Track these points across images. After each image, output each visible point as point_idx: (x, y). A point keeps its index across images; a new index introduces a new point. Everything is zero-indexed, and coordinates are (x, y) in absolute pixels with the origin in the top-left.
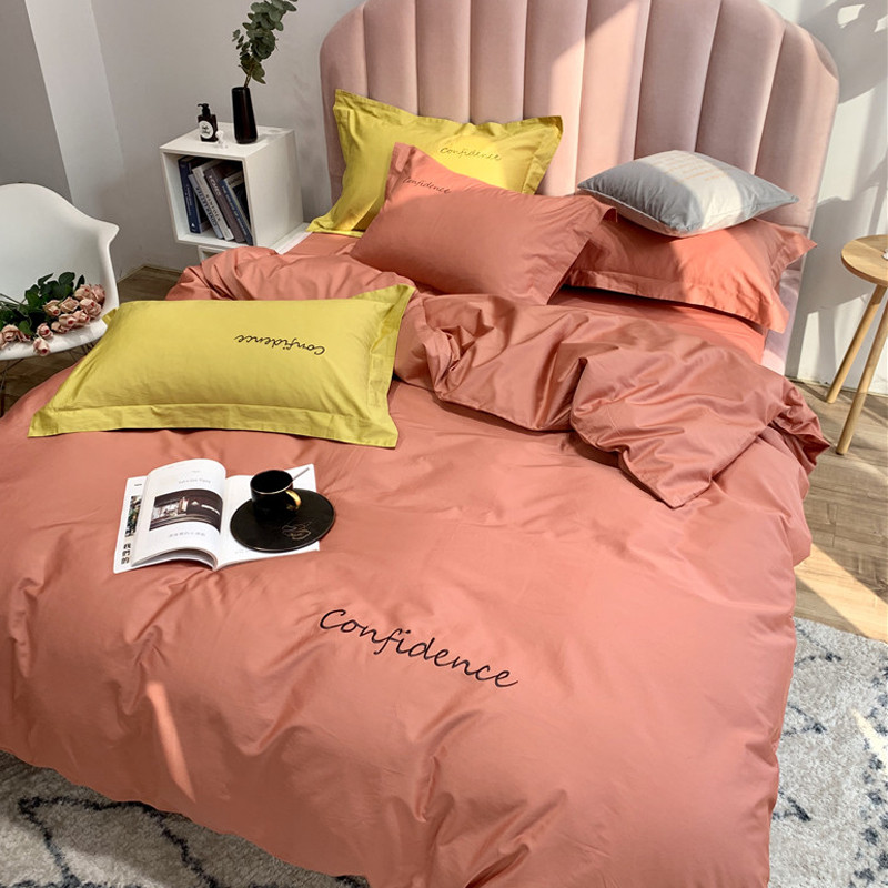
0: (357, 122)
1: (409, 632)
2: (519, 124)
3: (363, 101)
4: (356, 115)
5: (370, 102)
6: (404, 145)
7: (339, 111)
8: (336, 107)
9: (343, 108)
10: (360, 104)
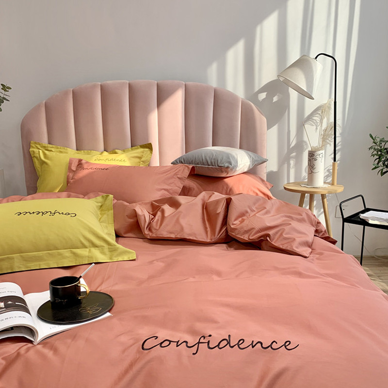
0: (45, 154)
1: (210, 336)
2: (130, 149)
3: (46, 146)
4: (43, 152)
5: (51, 146)
6: (74, 159)
7: (33, 151)
8: (31, 150)
9: (36, 150)
10: (44, 147)
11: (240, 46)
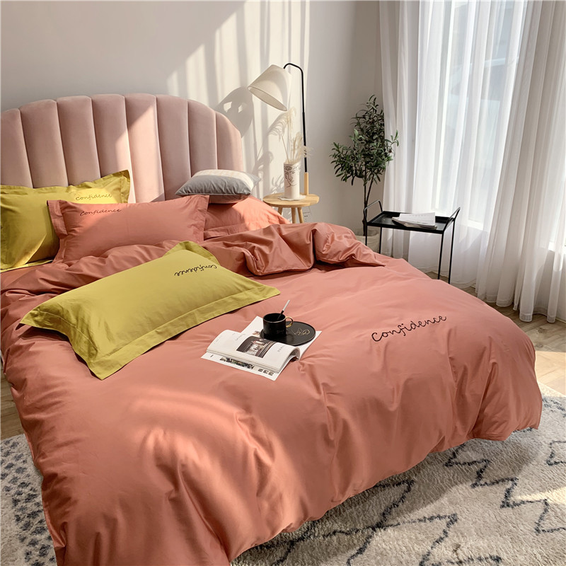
6: (59, 200)
11: (201, 52)
